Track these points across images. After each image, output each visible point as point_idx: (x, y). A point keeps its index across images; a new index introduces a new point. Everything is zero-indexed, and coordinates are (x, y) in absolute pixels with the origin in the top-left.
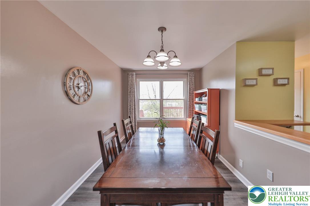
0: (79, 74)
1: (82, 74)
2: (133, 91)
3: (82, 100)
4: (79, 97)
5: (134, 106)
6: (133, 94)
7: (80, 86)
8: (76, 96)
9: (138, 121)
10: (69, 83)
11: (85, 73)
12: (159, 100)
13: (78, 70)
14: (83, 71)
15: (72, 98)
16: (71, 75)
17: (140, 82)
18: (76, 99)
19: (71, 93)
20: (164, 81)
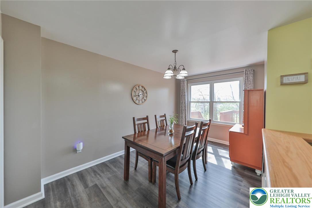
0: (139, 88)
1: (141, 88)
2: (184, 95)
3: (141, 102)
4: (139, 101)
5: (184, 108)
6: (184, 97)
7: (140, 94)
8: (137, 100)
9: (188, 121)
10: (133, 94)
11: (143, 87)
12: (209, 103)
13: (139, 86)
14: (142, 86)
15: (135, 101)
16: (135, 90)
17: (192, 86)
18: (137, 102)
19: (135, 98)
20: (215, 83)
